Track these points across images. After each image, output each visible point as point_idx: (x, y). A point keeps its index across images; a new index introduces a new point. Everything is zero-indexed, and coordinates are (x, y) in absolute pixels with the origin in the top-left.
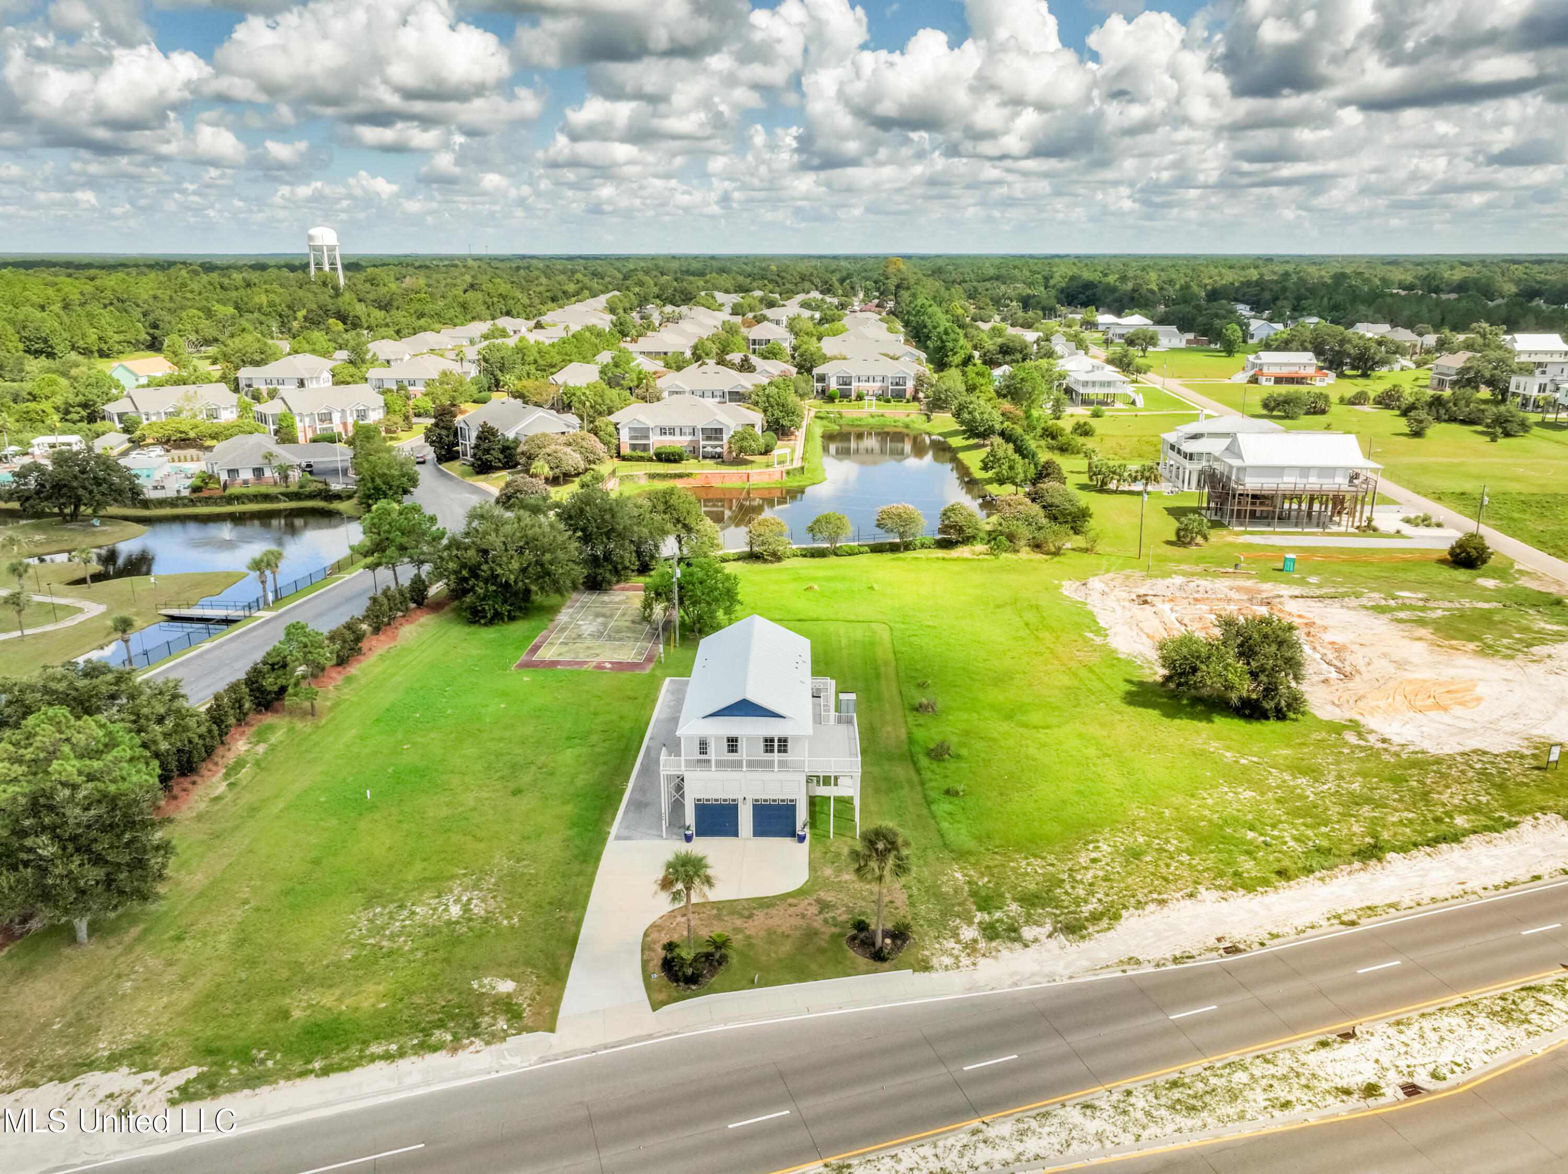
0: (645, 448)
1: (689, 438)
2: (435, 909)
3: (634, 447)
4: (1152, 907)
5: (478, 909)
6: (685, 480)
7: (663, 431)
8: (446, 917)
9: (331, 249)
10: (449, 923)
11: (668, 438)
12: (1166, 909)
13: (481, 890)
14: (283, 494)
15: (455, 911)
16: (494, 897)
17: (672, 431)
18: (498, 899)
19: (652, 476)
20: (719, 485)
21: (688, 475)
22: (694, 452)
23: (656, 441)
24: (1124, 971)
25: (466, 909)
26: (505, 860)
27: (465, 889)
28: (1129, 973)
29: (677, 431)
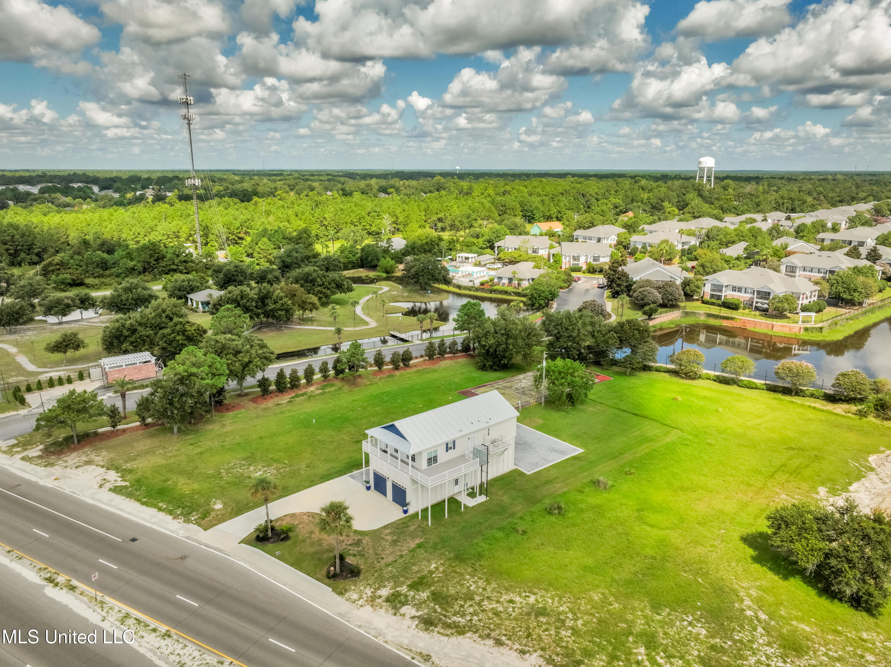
0: (719, 297)
1: (750, 296)
2: (255, 470)
3: (712, 296)
4: (491, 642)
6: (730, 321)
7: (734, 289)
8: (252, 475)
9: (710, 169)
10: (249, 477)
11: (736, 294)
12: (497, 648)
14: (513, 292)
15: (258, 474)
17: (740, 290)
19: (709, 315)
20: (752, 329)
21: (732, 319)
22: (749, 305)
23: (728, 294)
24: (413, 658)
25: (262, 475)
27: (275, 468)
28: (415, 661)
29: (743, 290)
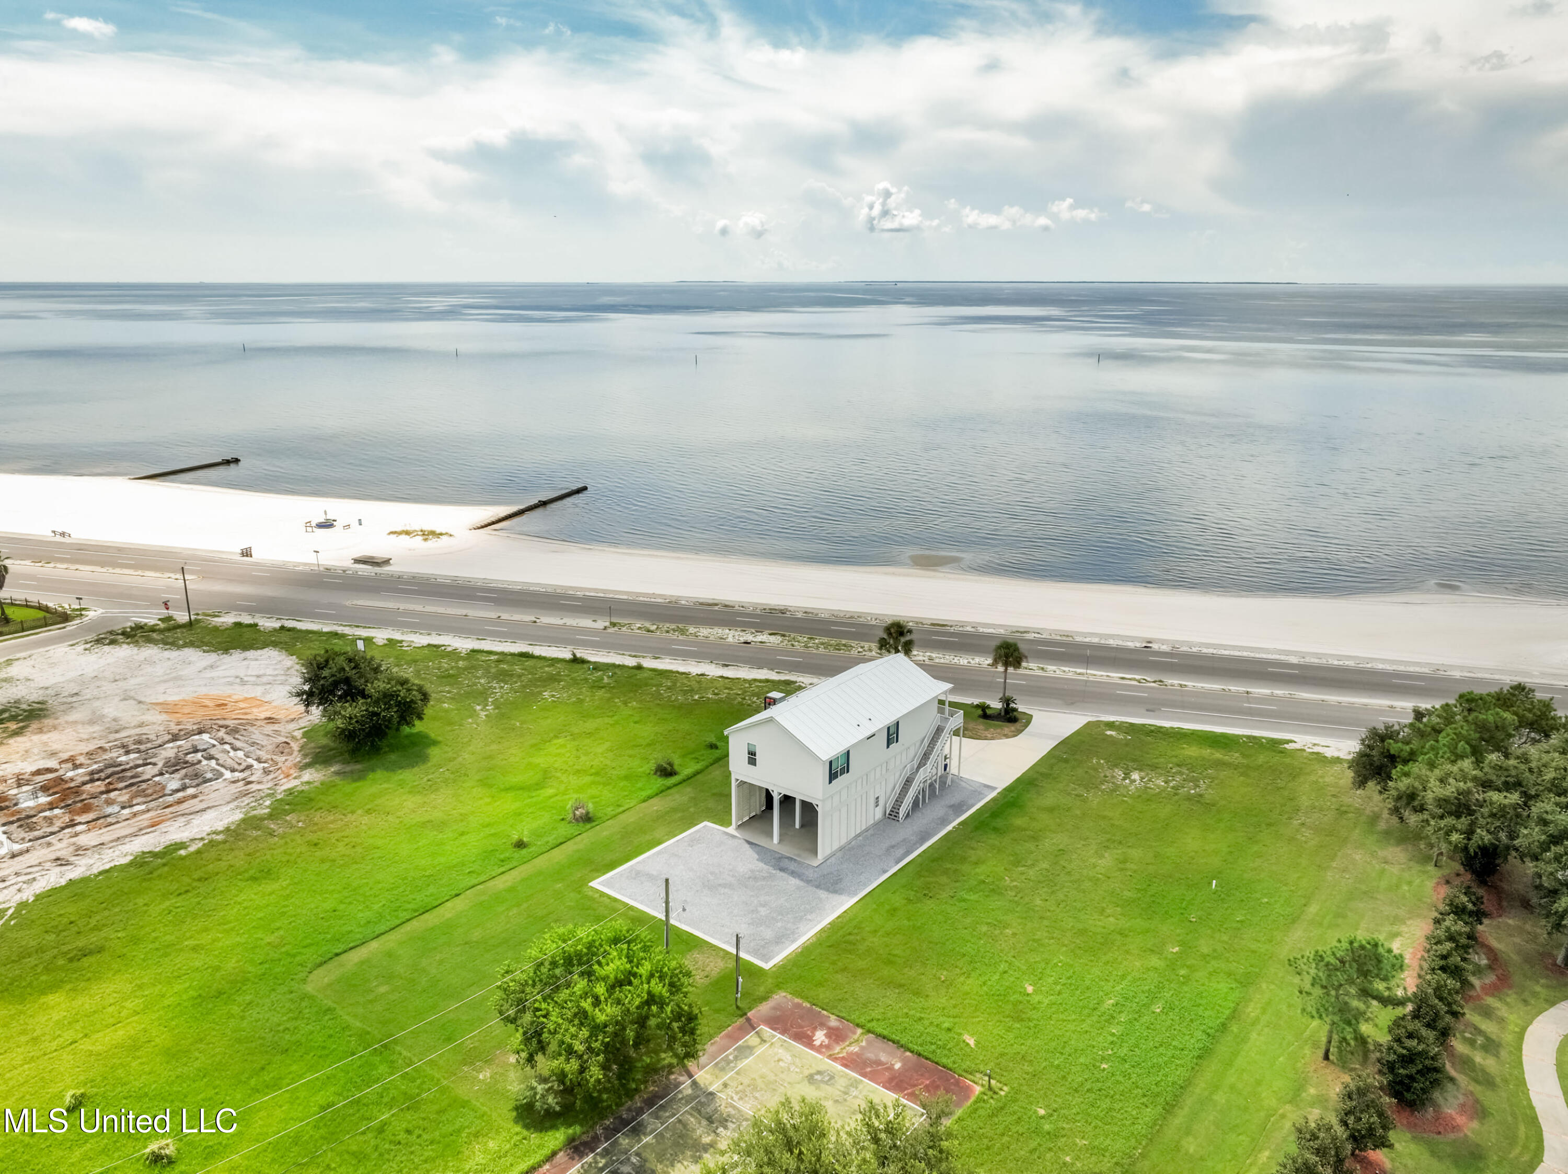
2: (1150, 780)
5: (1119, 774)
8: (1143, 774)
10: (1141, 770)
13: (1113, 783)
15: (1135, 776)
16: (1106, 776)
18: (1102, 775)
25: (1127, 775)
26: (1090, 798)
27: (1126, 787)
